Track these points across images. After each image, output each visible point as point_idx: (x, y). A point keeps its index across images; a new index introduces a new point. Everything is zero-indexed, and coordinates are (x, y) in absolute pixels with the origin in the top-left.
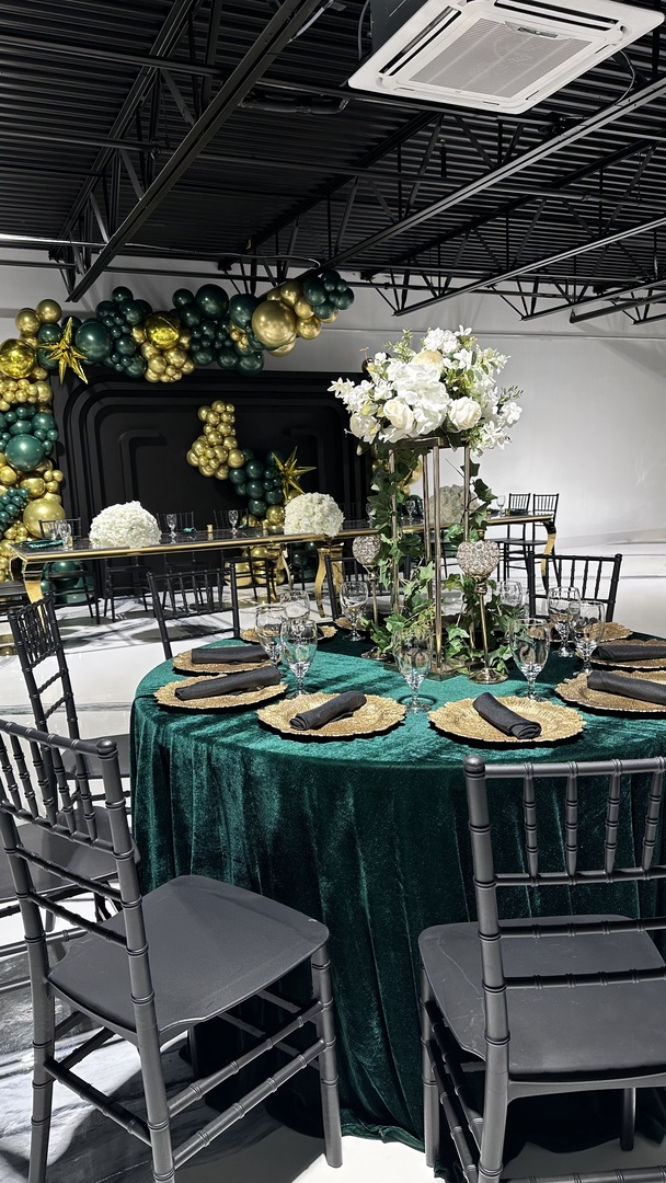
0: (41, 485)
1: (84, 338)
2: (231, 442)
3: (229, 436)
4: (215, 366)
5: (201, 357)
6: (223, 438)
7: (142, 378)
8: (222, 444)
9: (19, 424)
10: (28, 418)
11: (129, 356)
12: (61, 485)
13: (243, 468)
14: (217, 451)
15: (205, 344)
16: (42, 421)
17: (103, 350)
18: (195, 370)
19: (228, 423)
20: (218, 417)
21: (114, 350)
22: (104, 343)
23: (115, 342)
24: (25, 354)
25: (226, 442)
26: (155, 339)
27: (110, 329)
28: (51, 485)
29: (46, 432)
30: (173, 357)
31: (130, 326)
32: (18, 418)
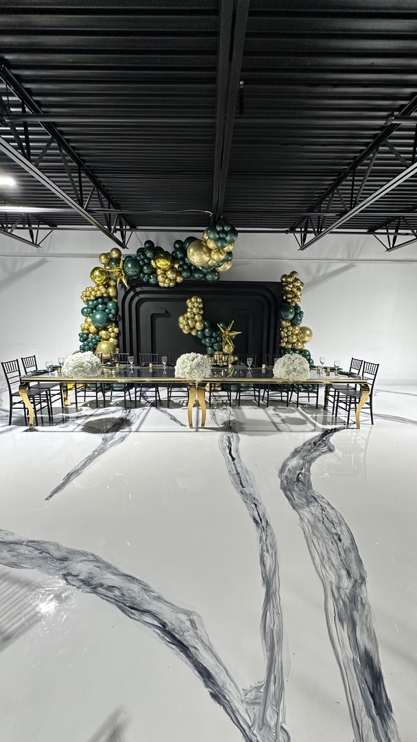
0: (107, 335)
1: (127, 266)
2: (199, 317)
3: (198, 314)
4: (192, 279)
5: (184, 274)
6: (195, 315)
7: (157, 285)
8: (194, 318)
9: (100, 306)
10: (104, 304)
11: (149, 275)
12: (118, 334)
13: (203, 330)
14: (189, 322)
15: (185, 267)
16: (111, 305)
17: (135, 271)
18: (184, 281)
19: (198, 307)
20: (194, 304)
21: (141, 271)
22: (136, 268)
23: (142, 267)
24: (102, 274)
25: (196, 317)
26: (159, 266)
27: (139, 261)
28: (112, 334)
29: (111, 310)
30: (170, 275)
31: (150, 260)
32: (99, 304)
